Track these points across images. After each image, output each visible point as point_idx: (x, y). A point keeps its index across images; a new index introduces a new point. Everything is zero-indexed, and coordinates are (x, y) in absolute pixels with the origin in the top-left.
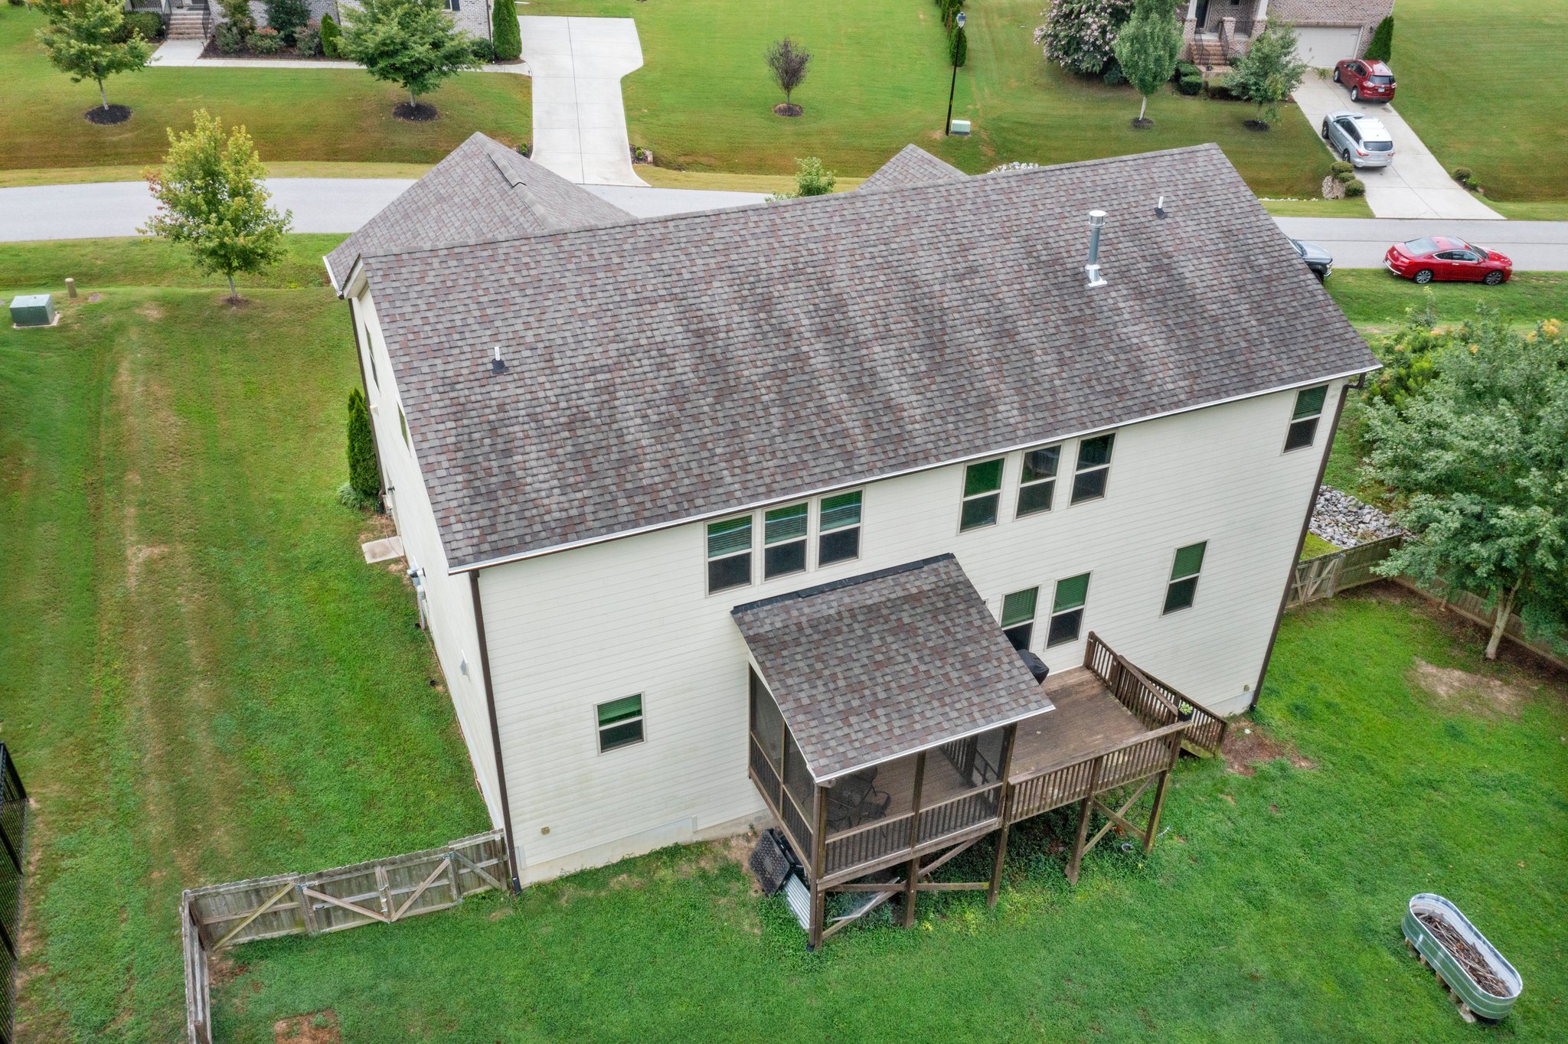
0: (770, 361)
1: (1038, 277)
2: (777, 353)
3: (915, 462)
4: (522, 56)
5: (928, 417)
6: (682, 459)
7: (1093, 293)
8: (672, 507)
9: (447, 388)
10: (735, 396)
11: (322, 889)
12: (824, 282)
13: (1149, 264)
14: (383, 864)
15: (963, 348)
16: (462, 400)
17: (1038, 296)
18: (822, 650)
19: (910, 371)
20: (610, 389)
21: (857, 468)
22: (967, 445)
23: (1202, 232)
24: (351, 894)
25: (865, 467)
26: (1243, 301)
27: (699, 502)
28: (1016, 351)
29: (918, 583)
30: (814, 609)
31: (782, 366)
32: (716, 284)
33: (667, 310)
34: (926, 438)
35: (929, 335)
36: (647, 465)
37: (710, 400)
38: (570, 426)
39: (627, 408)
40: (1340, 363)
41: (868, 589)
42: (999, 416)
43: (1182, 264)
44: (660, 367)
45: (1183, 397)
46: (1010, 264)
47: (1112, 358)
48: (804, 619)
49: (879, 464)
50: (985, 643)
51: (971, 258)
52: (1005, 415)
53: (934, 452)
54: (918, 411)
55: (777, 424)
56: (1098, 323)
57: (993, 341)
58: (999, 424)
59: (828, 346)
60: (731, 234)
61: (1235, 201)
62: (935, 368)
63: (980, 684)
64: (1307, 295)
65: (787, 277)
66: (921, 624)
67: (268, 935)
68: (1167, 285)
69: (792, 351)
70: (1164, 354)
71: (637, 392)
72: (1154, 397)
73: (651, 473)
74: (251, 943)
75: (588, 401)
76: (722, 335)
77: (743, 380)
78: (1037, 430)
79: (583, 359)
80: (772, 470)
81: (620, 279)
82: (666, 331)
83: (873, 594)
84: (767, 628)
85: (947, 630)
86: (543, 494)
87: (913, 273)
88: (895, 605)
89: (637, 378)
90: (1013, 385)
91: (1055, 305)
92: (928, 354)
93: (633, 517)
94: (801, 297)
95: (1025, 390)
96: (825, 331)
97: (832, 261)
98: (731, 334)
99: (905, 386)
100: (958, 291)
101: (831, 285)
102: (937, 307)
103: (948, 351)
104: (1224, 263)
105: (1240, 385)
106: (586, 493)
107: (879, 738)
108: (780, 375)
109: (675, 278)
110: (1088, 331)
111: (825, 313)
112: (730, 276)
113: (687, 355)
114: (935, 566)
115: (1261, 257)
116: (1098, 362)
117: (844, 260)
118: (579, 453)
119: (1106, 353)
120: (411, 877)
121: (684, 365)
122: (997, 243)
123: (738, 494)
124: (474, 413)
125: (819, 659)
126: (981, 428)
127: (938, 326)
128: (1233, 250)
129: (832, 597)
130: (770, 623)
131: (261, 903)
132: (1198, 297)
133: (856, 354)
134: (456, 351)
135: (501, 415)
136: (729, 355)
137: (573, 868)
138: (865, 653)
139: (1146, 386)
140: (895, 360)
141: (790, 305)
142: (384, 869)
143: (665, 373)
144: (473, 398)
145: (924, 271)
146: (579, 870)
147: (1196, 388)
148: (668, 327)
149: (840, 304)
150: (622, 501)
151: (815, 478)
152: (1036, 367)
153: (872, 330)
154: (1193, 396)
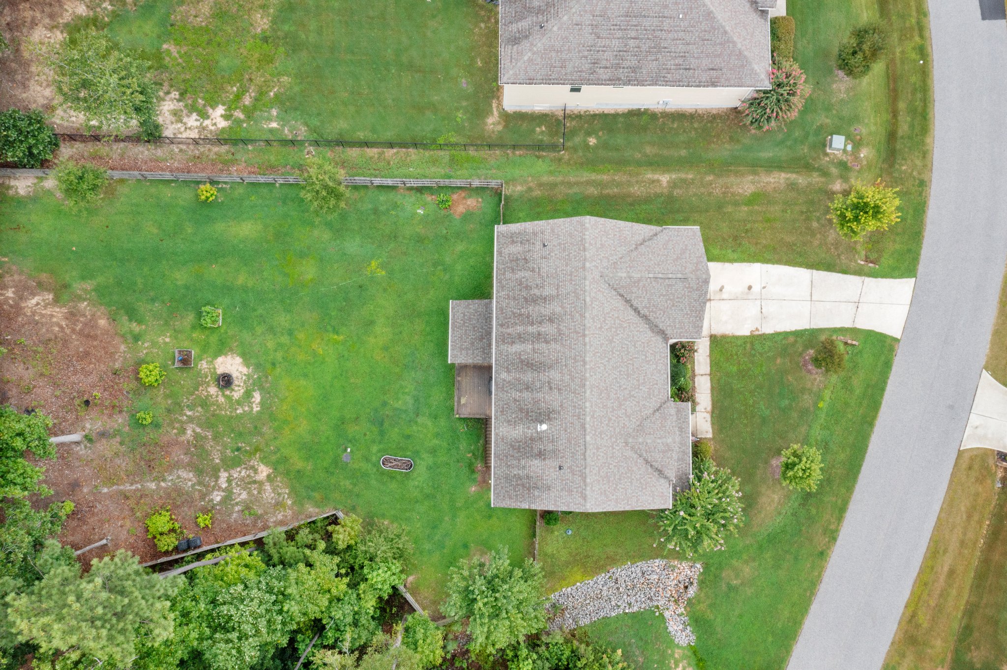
6: (511, 283)
7: (536, 424)
8: (499, 277)
9: (542, 232)
10: (525, 302)
12: (555, 340)
13: (543, 450)
15: (526, 372)
16: (537, 235)
18: (482, 316)
19: (522, 353)
20: (533, 271)
21: (498, 326)
22: (498, 359)
26: (523, 474)
27: (499, 284)
28: (522, 388)
31: (531, 318)
32: (560, 309)
33: (554, 292)
34: (502, 349)
35: (532, 364)
36: (511, 275)
37: (525, 295)
38: (525, 259)
39: (527, 274)
43: (540, 462)
44: (537, 286)
45: (497, 431)
46: (551, 402)
47: (513, 417)
49: (498, 333)
50: (471, 356)
51: (555, 390)
52: (503, 374)
53: (498, 349)
54: (510, 350)
55: (514, 310)
56: (526, 419)
57: (526, 383)
58: (501, 371)
59: (535, 333)
60: (577, 319)
62: (522, 361)
64: (521, 500)
65: (559, 330)
73: (508, 275)
75: (531, 265)
85: (478, 349)
86: (509, 249)
87: (553, 369)
88: (489, 339)
89: (535, 279)
90: (511, 381)
91: (534, 409)
92: (526, 361)
93: (499, 268)
94: (551, 332)
95: (509, 384)
96: (539, 334)
97: (562, 346)
98: (543, 307)
99: (518, 350)
100: (545, 380)
102: (541, 371)
103: (526, 367)
104: (538, 478)
105: (497, 453)
106: (507, 259)
107: (456, 319)
108: (528, 316)
109: (564, 298)
110: (524, 414)
111: (545, 337)
112: (562, 313)
113: (539, 294)
116: (513, 411)
117: (562, 349)
118: (517, 259)
121: (537, 292)
122: (560, 402)
123: (498, 294)
124: (533, 237)
126: (502, 365)
127: (534, 368)
128: (543, 485)
133: (531, 340)
134: (552, 236)
135: (532, 243)
136: (537, 305)
138: (478, 326)
139: (503, 422)
140: (526, 350)
141: (550, 327)
144: (537, 238)
145: (553, 373)
147: (499, 437)
148: (548, 291)
149: (547, 342)
150: (503, 266)
151: (499, 315)
152: (516, 391)
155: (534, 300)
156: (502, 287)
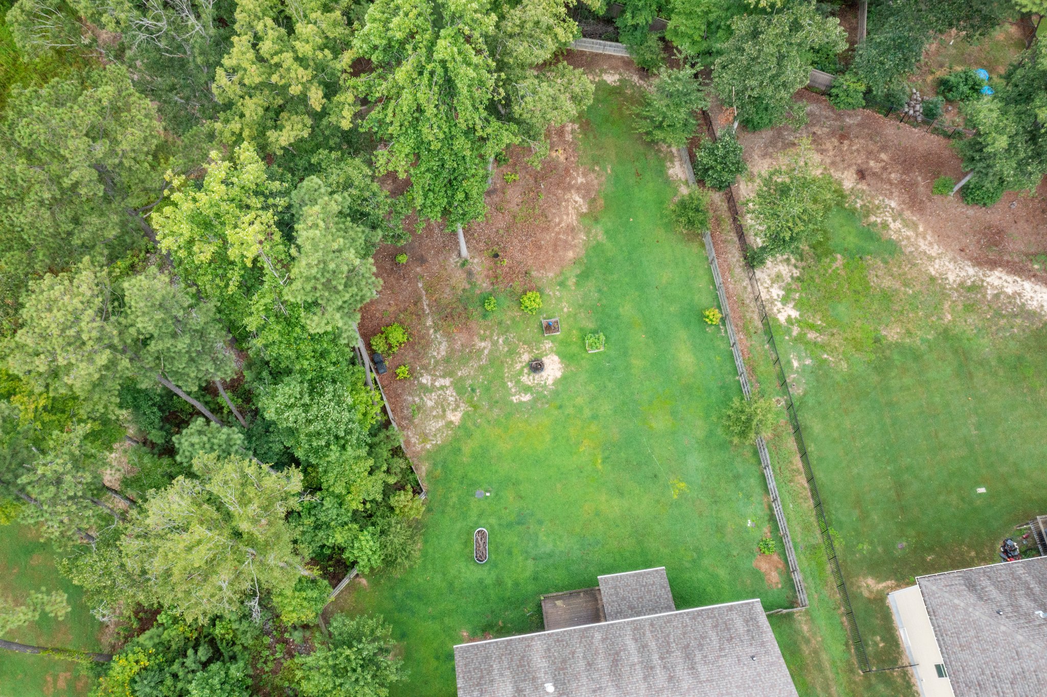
9: (767, 652)
10: (683, 646)
12: (649, 688)
15: (606, 660)
16: (762, 648)
17: (573, 680)
19: (626, 652)
20: (721, 649)
26: (494, 676)
28: (588, 658)
31: (667, 655)
36: (710, 625)
37: (691, 645)
38: (732, 638)
39: (715, 643)
42: (601, 635)
44: (706, 657)
47: (555, 654)
54: (627, 638)
55: (672, 636)
56: (555, 668)
57: (595, 662)
59: (652, 663)
63: (615, 588)
65: (661, 690)
68: (521, 684)
69: (664, 661)
71: (713, 648)
73: (709, 622)
76: (686, 667)
77: (680, 651)
79: (729, 660)
82: (704, 669)
86: (738, 619)
89: (713, 653)
90: (593, 645)
91: (568, 676)
92: (619, 658)
94: (658, 682)
95: (590, 643)
98: (683, 668)
99: (629, 647)
100: (602, 683)
101: (647, 686)
102: (611, 676)
103: (612, 659)
106: (726, 618)
107: (646, 576)
108: (669, 652)
110: (560, 665)
111: (651, 675)
113: (697, 660)
116: (561, 653)
118: (729, 629)
121: (698, 657)
124: (759, 643)
127: (613, 669)
132: (511, 678)
133: (643, 659)
134: (766, 664)
135: (751, 643)
136: (684, 660)
138: (644, 602)
139: (547, 643)
140: (631, 656)
141: (662, 679)
143: (704, 654)
144: (759, 648)
152: (583, 652)
155: (688, 657)
156: (694, 618)
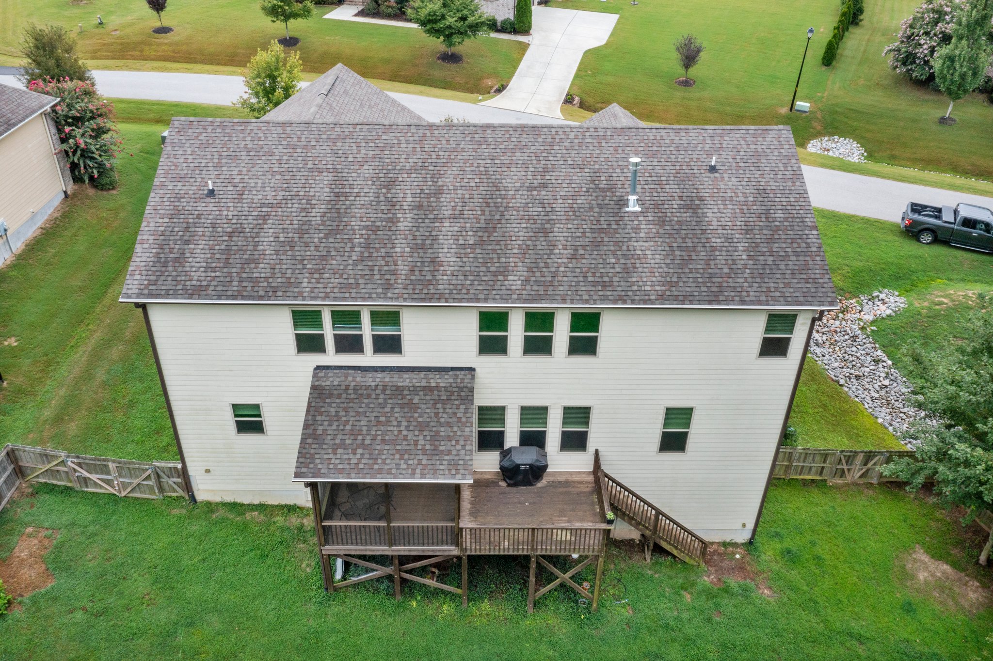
0: (372, 219)
1: (590, 198)
2: (380, 215)
3: (430, 300)
4: (531, 31)
5: (456, 273)
6: (284, 266)
7: (626, 215)
8: (262, 293)
9: (176, 200)
10: (338, 236)
11: (80, 465)
12: (435, 177)
13: (682, 202)
14: (114, 461)
15: (507, 234)
16: (180, 208)
17: (582, 210)
18: (351, 405)
19: (461, 242)
21: (389, 295)
22: (472, 296)
23: (740, 187)
24: (97, 473)
25: (396, 296)
26: (745, 240)
27: (280, 293)
28: (544, 243)
29: (439, 381)
30: (364, 379)
31: (379, 224)
32: (366, 167)
33: (327, 177)
34: (447, 286)
35: (488, 222)
36: (261, 266)
37: (321, 235)
38: (230, 235)
40: (801, 299)
41: (406, 376)
42: (506, 283)
43: (709, 206)
44: (303, 210)
45: (653, 297)
46: (573, 186)
47: (614, 261)
48: (353, 384)
49: (405, 296)
50: (455, 429)
51: (547, 177)
52: (511, 283)
53: (447, 296)
54: (451, 268)
55: (354, 258)
56: (617, 235)
57: (531, 234)
58: (503, 288)
59: (416, 217)
60: (393, 138)
61: (782, 169)
62: (481, 242)
63: (435, 452)
64: (804, 245)
65: (415, 169)
66: (423, 406)
67: (55, 482)
68: (688, 219)
69: (390, 215)
70: (657, 266)
71: (281, 222)
72: (630, 293)
73: (261, 271)
74: (45, 483)
75: (249, 222)
76: (352, 198)
77: (349, 228)
78: (527, 297)
79: (260, 197)
80: (334, 285)
81: (309, 155)
82: (318, 190)
83: (406, 380)
84: (328, 383)
85: (436, 415)
86: (194, 269)
87: (500, 181)
88: (414, 390)
89: (285, 214)
90: (528, 265)
91: (592, 218)
92: (480, 234)
93: (236, 293)
94: (415, 184)
95: (535, 270)
97: (449, 164)
98: (358, 199)
99: (453, 251)
100: (526, 197)
101: (440, 180)
102: (504, 205)
103: (495, 234)
104: (745, 211)
105: (706, 298)
106: (218, 274)
107: (348, 467)
108: (374, 228)
109: (343, 159)
110: (606, 239)
111: (426, 196)
112: (377, 164)
113: (323, 206)
114: (458, 373)
115: (780, 212)
116: (601, 261)
117: (458, 165)
118: (228, 251)
119: (611, 256)
120: (131, 474)
121: (318, 212)
122: (573, 170)
123: (305, 294)
124: (182, 216)
125: (346, 410)
126: (489, 288)
127: (498, 217)
128: (758, 203)
129: (379, 375)
130: (331, 380)
131: (49, 462)
132: (709, 231)
133: (432, 225)
134: (193, 180)
135: (196, 221)
136: (349, 211)
137: (229, 499)
138: (375, 414)
139: (629, 284)
140: (455, 233)
141: (406, 187)
142: (114, 465)
143: (304, 214)
144: (186, 208)
145: (509, 181)
146: (232, 501)
147: (668, 293)
148: (321, 189)
149: (439, 192)
150: (235, 283)
151: (359, 295)
152: (552, 256)
153: (450, 212)
154: (662, 298)
